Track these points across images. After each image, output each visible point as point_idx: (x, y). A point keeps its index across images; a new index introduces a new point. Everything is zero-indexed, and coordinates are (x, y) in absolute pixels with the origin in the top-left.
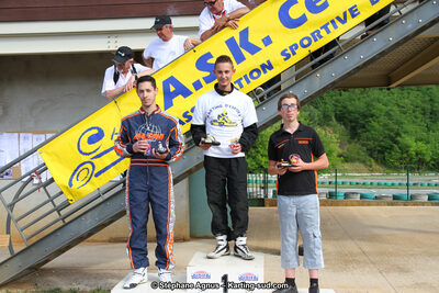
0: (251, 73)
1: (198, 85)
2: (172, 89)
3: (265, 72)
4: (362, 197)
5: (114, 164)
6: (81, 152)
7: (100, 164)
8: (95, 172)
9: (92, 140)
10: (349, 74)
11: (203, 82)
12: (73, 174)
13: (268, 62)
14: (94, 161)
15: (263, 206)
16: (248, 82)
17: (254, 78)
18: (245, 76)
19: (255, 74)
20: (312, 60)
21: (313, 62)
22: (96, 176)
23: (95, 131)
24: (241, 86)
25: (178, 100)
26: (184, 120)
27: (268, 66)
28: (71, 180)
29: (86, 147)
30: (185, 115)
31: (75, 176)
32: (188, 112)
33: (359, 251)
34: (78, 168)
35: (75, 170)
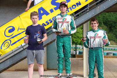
0: (72, 6)
1: (52, 11)
2: (42, 12)
3: (78, 6)
4: (114, 54)
5: (19, 41)
6: (6, 36)
7: (13, 41)
8: (11, 43)
9: (10, 31)
10: (111, 7)
11: (54, 10)
12: (3, 44)
13: (79, 2)
14: (11, 39)
15: (75, 58)
16: (71, 10)
17: (73, 8)
18: (70, 8)
19: (74, 7)
20: (96, 1)
21: (97, 2)
22: (12, 45)
23: (11, 28)
24: (69, 11)
25: (44, 16)
26: (46, 24)
27: (79, 4)
28: (1, 47)
29: (8, 34)
30: (46, 22)
31: (3, 45)
32: (48, 21)
33: (113, 75)
34: (4, 42)
35: (3, 43)
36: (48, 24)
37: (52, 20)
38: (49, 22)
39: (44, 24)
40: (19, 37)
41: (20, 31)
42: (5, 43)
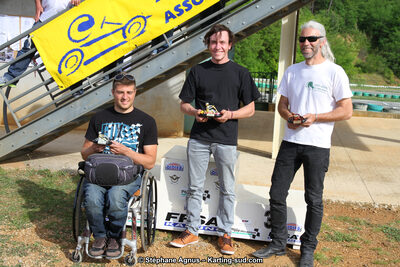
4: (369, 108)
5: (103, 53)
6: (70, 39)
7: (90, 52)
8: (85, 60)
9: (82, 27)
12: (62, 61)
14: (83, 49)
15: (267, 110)
22: (86, 64)
23: (86, 19)
26: (175, 13)
28: (60, 66)
29: (77, 35)
30: (176, 9)
31: (64, 63)
32: (179, 5)
33: (348, 159)
34: (67, 55)
35: (64, 57)
36: (181, 12)
37: (190, 2)
38: (184, 8)
39: (169, 12)
40: (104, 44)
41: (108, 29)
42: (68, 57)
